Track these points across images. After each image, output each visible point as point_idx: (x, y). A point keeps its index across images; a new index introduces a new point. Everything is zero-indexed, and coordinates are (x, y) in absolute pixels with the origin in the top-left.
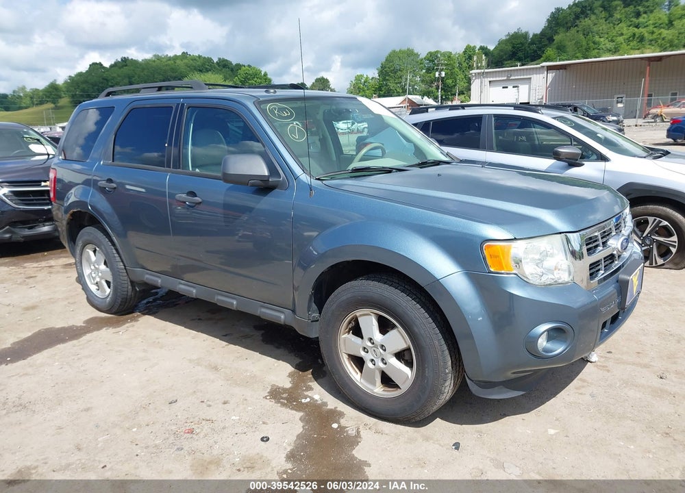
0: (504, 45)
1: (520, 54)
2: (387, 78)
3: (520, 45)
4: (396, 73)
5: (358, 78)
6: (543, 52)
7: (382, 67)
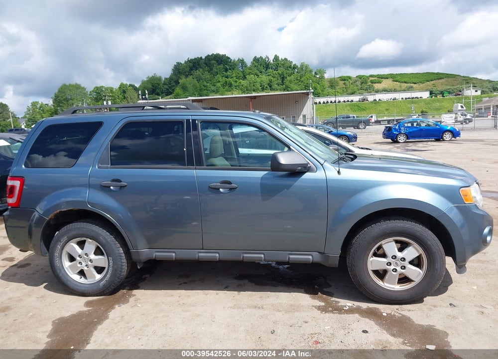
0: (146, 84)
1: (158, 91)
2: (61, 104)
3: (157, 85)
4: (68, 101)
5: (34, 104)
6: (173, 90)
7: (55, 97)
